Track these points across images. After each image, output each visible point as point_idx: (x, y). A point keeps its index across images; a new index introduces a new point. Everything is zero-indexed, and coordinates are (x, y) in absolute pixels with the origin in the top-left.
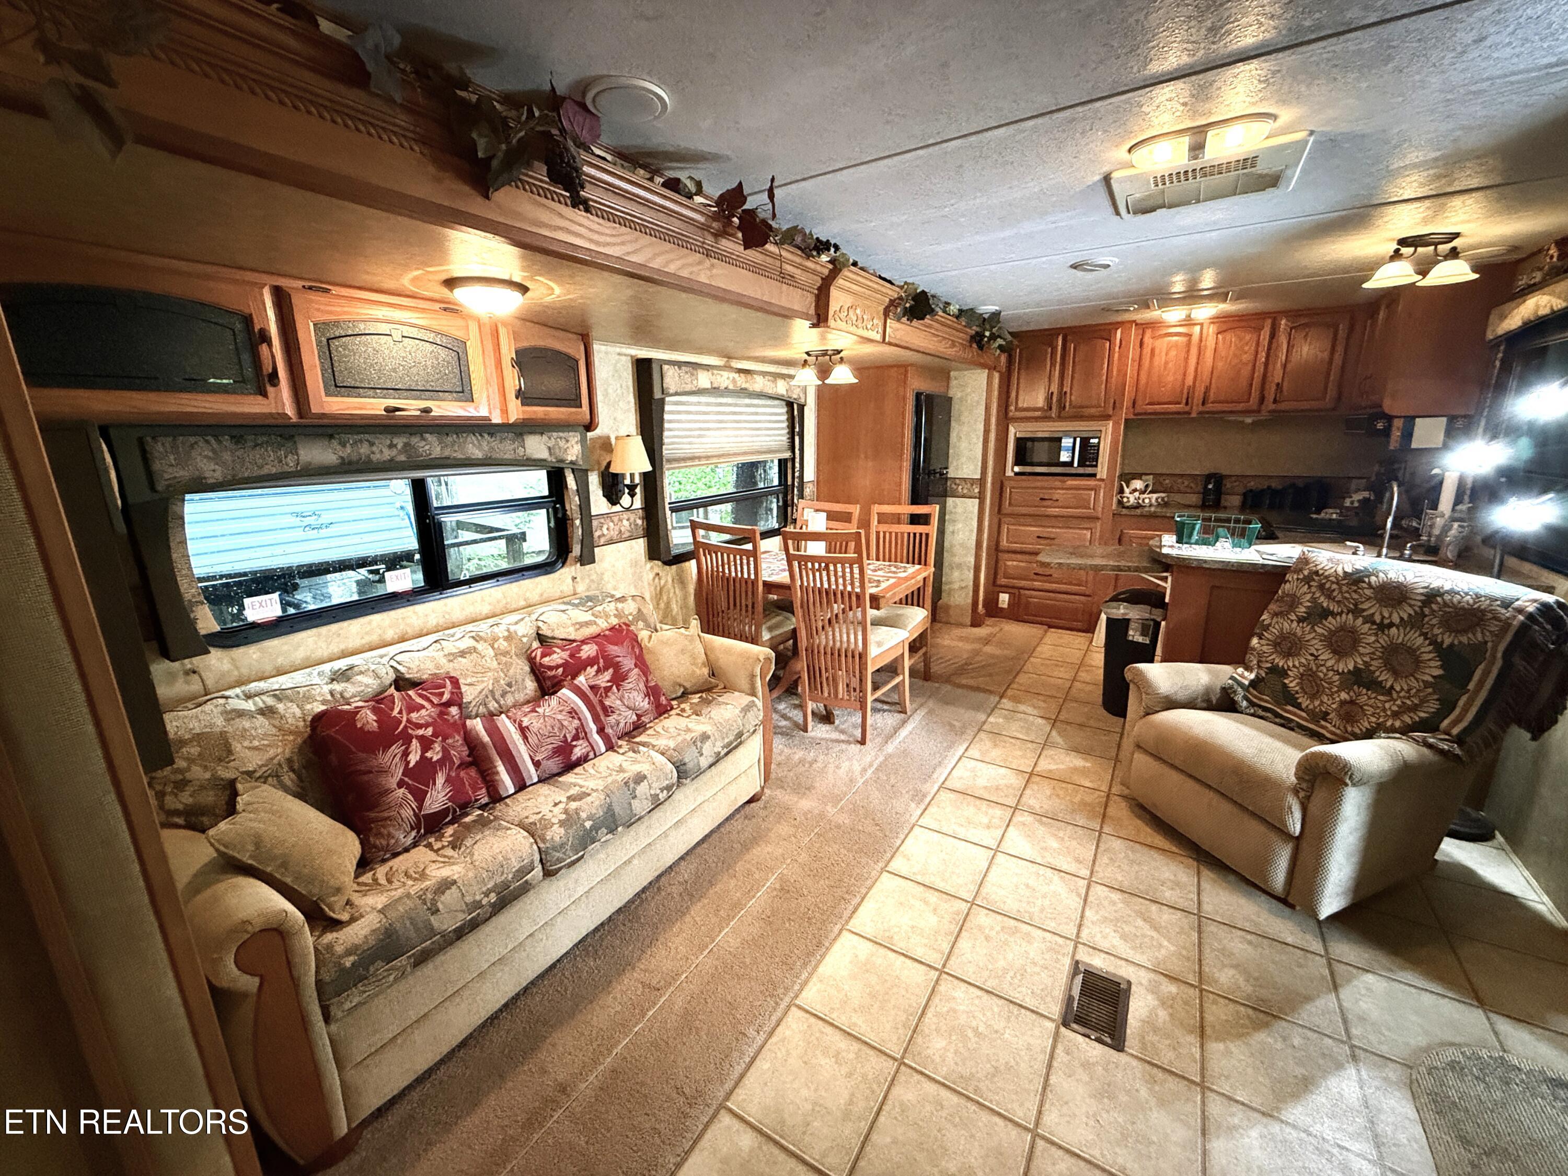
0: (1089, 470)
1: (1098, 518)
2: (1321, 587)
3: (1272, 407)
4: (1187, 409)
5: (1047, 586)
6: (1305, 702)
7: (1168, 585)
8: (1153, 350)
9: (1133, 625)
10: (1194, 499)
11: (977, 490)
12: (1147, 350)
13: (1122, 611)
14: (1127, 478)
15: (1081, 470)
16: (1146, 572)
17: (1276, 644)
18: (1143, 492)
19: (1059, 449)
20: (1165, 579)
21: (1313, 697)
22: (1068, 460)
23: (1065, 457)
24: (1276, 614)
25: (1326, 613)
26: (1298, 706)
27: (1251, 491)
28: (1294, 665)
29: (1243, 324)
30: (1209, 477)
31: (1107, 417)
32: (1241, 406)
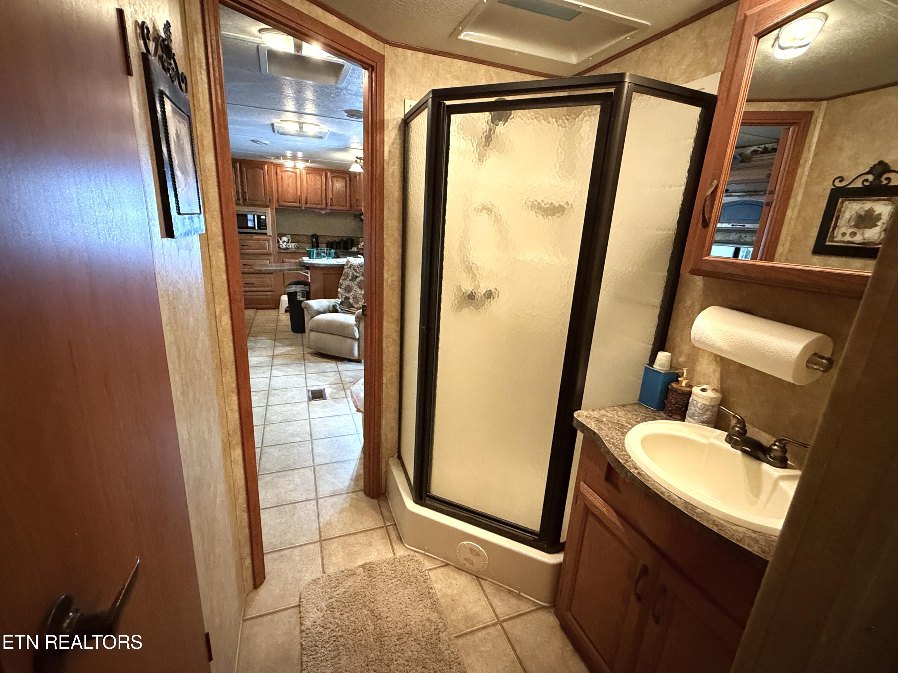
0: (264, 231)
1: (270, 254)
2: (354, 269)
3: (331, 208)
4: (300, 205)
6: (355, 305)
7: (309, 275)
8: (282, 177)
9: (298, 294)
10: (308, 245)
12: (279, 177)
13: (293, 288)
14: (281, 236)
15: (259, 231)
16: (300, 270)
17: (345, 290)
18: (288, 243)
19: (247, 220)
20: (307, 273)
21: (357, 303)
22: (252, 226)
23: (250, 224)
24: (343, 280)
25: (357, 277)
26: (354, 307)
27: (329, 241)
28: (351, 295)
29: (315, 172)
30: (313, 236)
31: (267, 206)
32: (320, 206)
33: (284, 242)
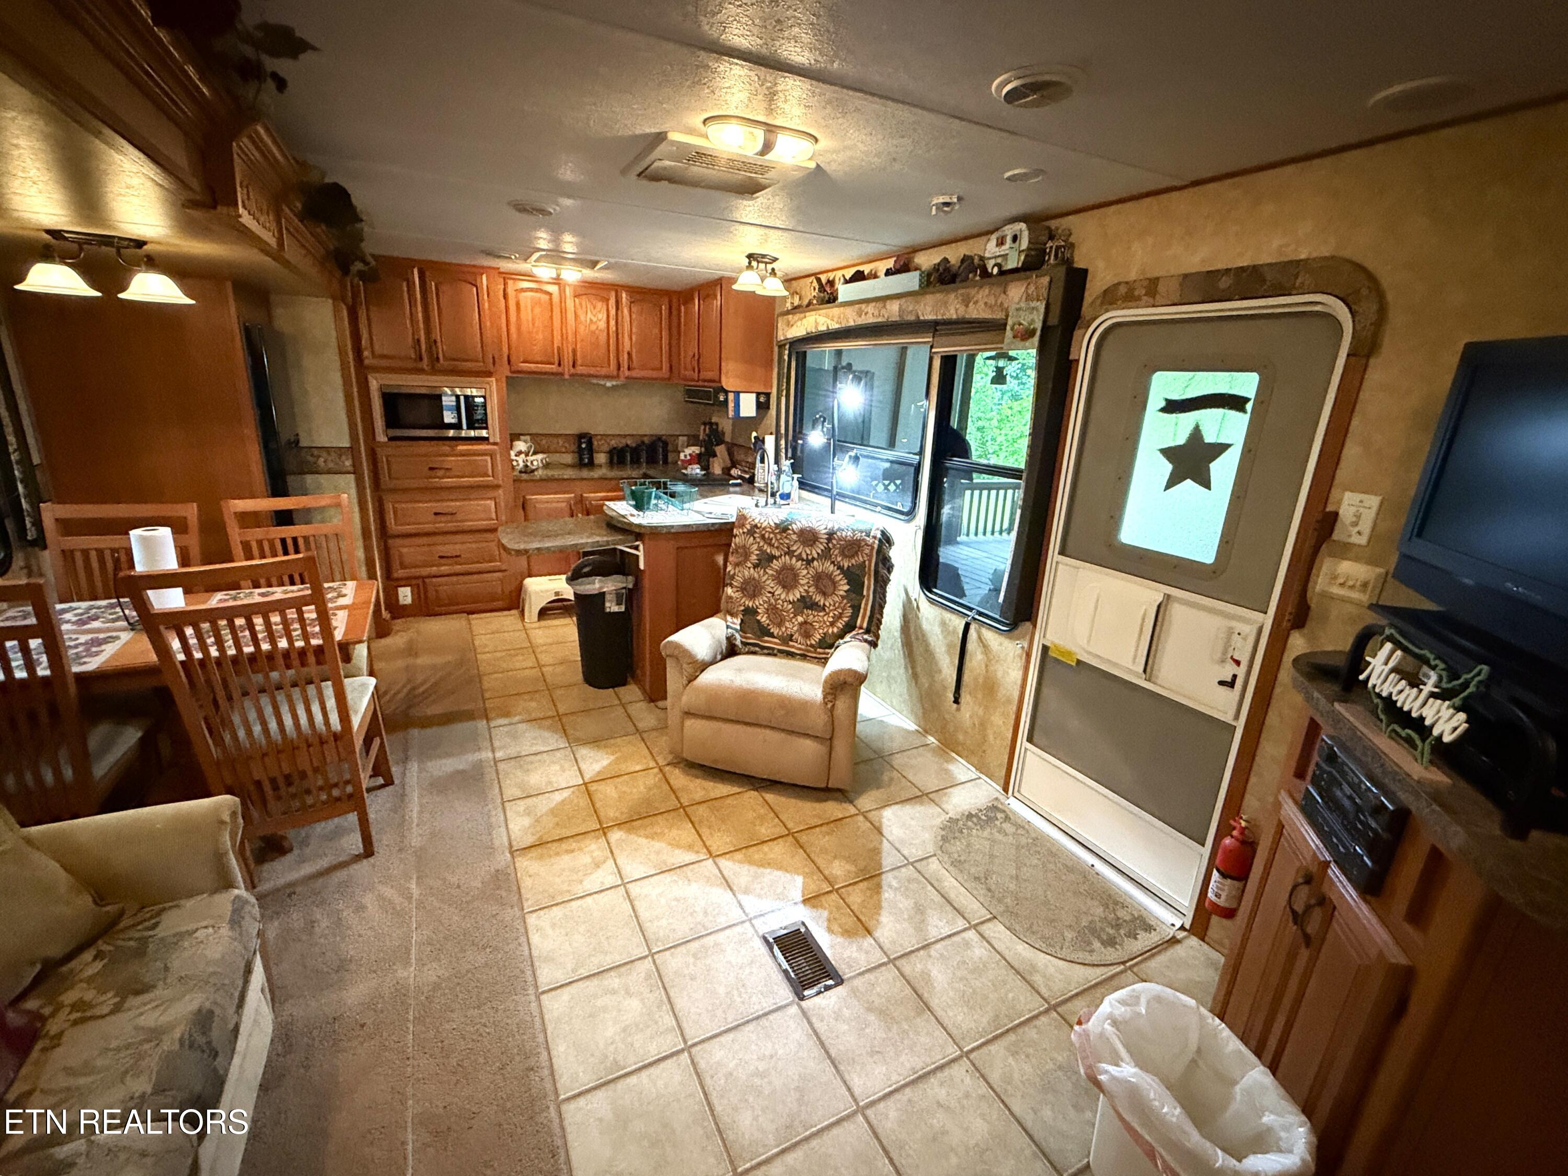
0: (484, 433)
1: (498, 487)
2: (763, 537)
3: (627, 373)
4: (560, 370)
5: (458, 568)
6: (775, 631)
7: (641, 554)
8: (518, 305)
9: (608, 597)
10: (568, 458)
11: (348, 463)
12: (512, 303)
13: (597, 586)
14: (515, 437)
15: (472, 433)
16: (618, 542)
17: (743, 589)
18: (525, 453)
19: (440, 408)
20: (637, 548)
21: (779, 625)
22: (453, 421)
23: (449, 418)
24: (737, 565)
25: (772, 558)
26: (772, 635)
27: (615, 448)
28: (759, 603)
29: (593, 291)
30: (581, 437)
31: (489, 374)
32: (604, 371)
33: (520, 453)
